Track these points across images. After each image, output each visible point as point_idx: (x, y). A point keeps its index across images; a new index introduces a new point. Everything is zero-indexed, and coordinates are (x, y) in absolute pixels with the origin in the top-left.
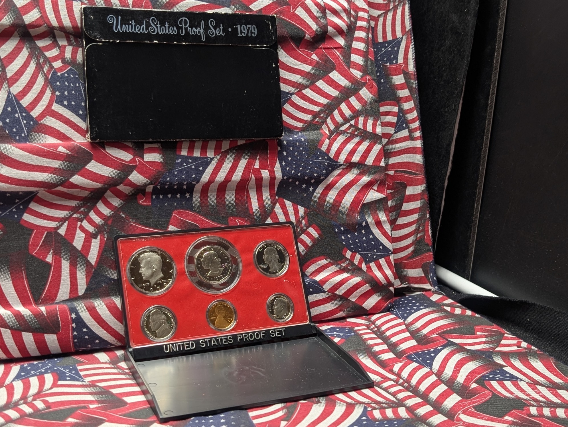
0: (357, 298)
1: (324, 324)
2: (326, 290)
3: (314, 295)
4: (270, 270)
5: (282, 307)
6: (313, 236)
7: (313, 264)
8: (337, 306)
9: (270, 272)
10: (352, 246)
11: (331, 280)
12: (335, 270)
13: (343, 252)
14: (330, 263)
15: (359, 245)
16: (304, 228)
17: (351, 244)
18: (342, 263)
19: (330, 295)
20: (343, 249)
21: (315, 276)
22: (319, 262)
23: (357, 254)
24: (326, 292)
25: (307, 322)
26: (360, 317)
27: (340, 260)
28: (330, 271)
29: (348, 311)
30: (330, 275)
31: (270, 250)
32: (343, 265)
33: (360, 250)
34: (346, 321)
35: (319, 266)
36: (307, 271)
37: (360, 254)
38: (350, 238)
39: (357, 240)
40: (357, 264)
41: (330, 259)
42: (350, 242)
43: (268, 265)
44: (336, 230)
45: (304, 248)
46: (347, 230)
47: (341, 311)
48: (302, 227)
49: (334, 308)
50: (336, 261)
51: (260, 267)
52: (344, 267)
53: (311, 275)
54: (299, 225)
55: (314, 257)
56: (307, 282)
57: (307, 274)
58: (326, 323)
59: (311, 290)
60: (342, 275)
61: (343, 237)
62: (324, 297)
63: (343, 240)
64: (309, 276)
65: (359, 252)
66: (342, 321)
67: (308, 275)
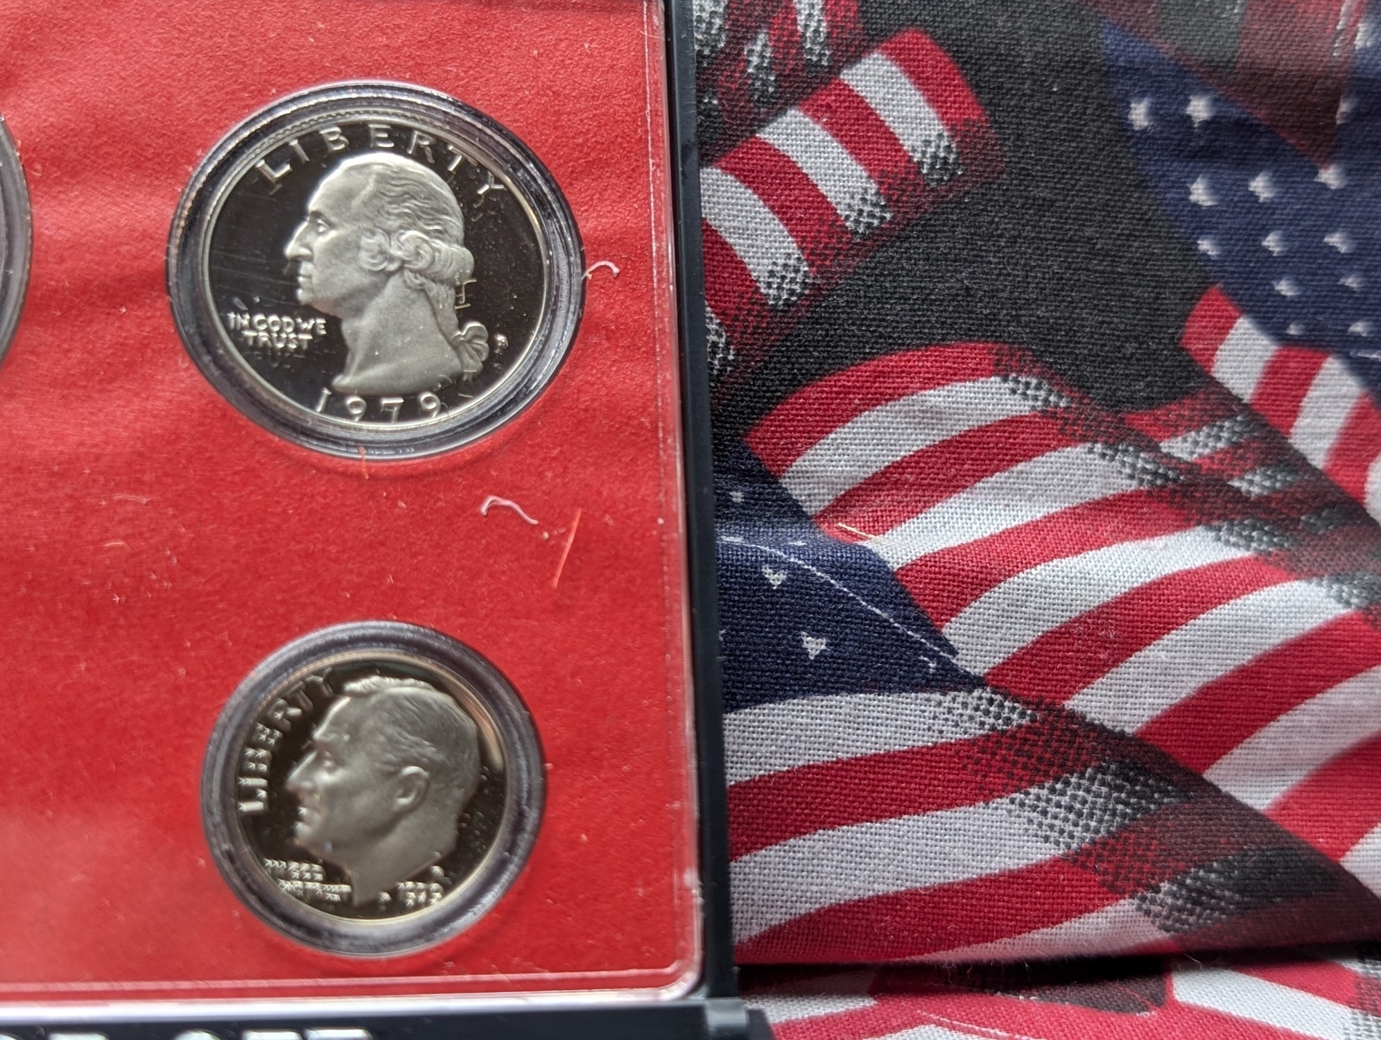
0: (1296, 777)
1: (920, 1006)
2: (979, 668)
3: (845, 703)
4: (342, 381)
5: (407, 785)
6: (891, 138)
7: (872, 402)
8: (1080, 837)
9: (337, 398)
10: (1285, 288)
11: (1039, 573)
12: (1095, 491)
13: (1193, 327)
14: (1049, 414)
15: (1351, 282)
16: (816, 51)
17: (1276, 266)
18: (1173, 430)
19: (1016, 717)
20: (1191, 297)
21: (880, 525)
22: (935, 397)
23: (1332, 367)
24: (969, 682)
25: (666, 981)
26: (1314, 974)
27: (1151, 402)
28: (1042, 490)
29: (1198, 897)
30: (1035, 526)
31: (383, 179)
32: (1181, 448)
33: (1359, 328)
34: (1161, 1000)
35: (936, 437)
36: (800, 463)
37: (1360, 368)
38: (1268, 208)
39: (1336, 240)
40: (1319, 460)
41: (1052, 376)
42: (1272, 242)
43: (334, 323)
44: (1139, 114)
45: (790, 246)
46: (1244, 128)
47: (1114, 892)
48: (789, 41)
49: (1040, 852)
50: (1114, 403)
51: (236, 334)
52: (1191, 468)
53: (844, 504)
54: (765, 20)
55: (892, 345)
56: (777, 564)
57: (797, 491)
58: (951, 1004)
59: (814, 646)
60: (1159, 542)
61: (1200, 193)
62: (952, 735)
63: (1202, 221)
64: (823, 515)
65: (1344, 346)
66: (1117, 991)
67: (812, 508)
